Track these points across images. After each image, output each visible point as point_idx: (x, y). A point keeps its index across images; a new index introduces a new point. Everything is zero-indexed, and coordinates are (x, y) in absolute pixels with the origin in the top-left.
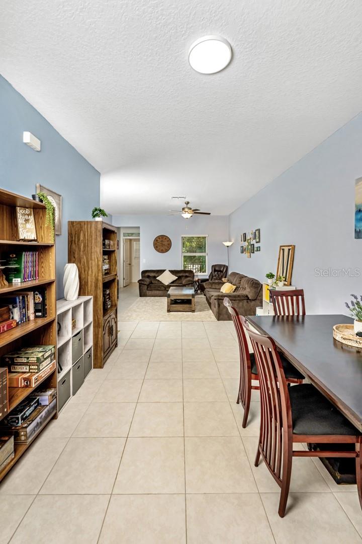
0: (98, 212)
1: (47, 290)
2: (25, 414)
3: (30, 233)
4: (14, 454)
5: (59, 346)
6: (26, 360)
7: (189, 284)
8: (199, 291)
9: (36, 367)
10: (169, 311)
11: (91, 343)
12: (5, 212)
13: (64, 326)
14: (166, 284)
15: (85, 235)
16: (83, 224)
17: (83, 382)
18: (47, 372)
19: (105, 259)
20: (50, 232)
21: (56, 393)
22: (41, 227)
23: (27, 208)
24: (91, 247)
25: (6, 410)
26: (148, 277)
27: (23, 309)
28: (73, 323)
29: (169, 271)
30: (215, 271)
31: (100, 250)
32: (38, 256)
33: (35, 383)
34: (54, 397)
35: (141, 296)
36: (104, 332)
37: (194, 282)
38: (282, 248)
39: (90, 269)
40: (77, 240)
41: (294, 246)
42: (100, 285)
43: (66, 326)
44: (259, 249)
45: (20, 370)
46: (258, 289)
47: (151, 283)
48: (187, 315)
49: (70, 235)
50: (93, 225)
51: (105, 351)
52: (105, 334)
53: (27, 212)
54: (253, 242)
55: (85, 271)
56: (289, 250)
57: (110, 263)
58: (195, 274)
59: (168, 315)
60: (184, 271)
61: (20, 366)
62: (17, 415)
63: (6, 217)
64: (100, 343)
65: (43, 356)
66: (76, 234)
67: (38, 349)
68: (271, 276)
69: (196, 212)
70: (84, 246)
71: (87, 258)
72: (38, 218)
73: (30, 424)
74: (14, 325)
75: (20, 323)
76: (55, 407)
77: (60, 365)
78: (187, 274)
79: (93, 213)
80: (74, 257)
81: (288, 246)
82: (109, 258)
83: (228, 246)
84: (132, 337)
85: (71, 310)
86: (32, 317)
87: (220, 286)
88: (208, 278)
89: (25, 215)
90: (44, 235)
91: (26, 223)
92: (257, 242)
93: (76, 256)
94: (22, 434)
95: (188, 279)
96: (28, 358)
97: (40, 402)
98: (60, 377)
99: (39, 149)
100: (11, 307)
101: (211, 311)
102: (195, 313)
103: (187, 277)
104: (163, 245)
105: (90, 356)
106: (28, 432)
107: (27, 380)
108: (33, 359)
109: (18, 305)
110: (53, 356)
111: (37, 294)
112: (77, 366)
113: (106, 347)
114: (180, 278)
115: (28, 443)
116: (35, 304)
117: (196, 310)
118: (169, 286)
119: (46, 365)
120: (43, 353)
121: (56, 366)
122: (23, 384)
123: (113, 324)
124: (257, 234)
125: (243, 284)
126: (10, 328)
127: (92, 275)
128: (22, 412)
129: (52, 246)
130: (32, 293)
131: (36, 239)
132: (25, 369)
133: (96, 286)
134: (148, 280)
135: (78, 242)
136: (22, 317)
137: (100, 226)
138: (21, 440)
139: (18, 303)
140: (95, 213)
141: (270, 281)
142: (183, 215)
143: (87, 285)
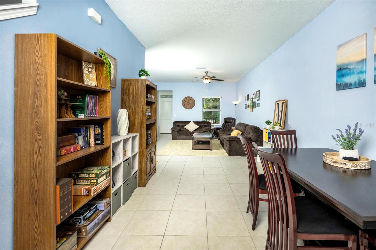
0: (143, 72)
1: (105, 124)
2: (86, 216)
3: (92, 81)
4: (76, 246)
5: (113, 167)
6: (88, 175)
7: (208, 131)
8: (214, 137)
9: (95, 181)
10: (193, 149)
11: (136, 168)
12: (73, 65)
13: (117, 154)
14: (191, 131)
15: (133, 89)
16: (132, 81)
17: (131, 196)
18: (104, 185)
19: (148, 108)
20: (107, 81)
21: (111, 202)
22: (101, 78)
23: (90, 63)
24: (138, 98)
25: (70, 211)
26: (178, 126)
27: (86, 137)
28: (124, 152)
29: (193, 122)
30: (226, 122)
31: (145, 100)
32: (98, 99)
33: (94, 193)
34: (109, 205)
35: (173, 139)
36: (146, 160)
37: (211, 130)
38: (277, 102)
39: (137, 114)
40: (127, 93)
41: (287, 100)
42: (144, 126)
43: (118, 153)
44: (259, 105)
45: (83, 183)
46: (258, 133)
47: (180, 130)
48: (206, 152)
49: (122, 88)
50: (139, 82)
51: (147, 174)
52: (147, 161)
53: (90, 66)
54: (255, 100)
55: (133, 115)
56: (283, 103)
57: (151, 111)
58: (212, 124)
59: (193, 152)
60: (204, 122)
61: (83, 180)
62: (80, 216)
63: (75, 68)
64: (144, 168)
65: (101, 173)
66: (126, 88)
67: (97, 168)
68: (269, 123)
69: (213, 78)
70: (133, 97)
71: (135, 106)
72: (99, 71)
73: (90, 223)
74: (79, 148)
75: (83, 148)
76: (109, 212)
77: (113, 182)
78: (206, 124)
79: (140, 73)
80: (125, 105)
81: (282, 101)
82: (151, 108)
83: (235, 105)
84: (167, 165)
85: (122, 141)
86: (93, 144)
87: (230, 132)
88: (221, 127)
89: (89, 68)
90: (103, 84)
91: (89, 74)
92: (257, 100)
93: (127, 104)
94: (84, 230)
95: (207, 127)
96: (89, 174)
97: (98, 208)
98: (114, 190)
99: (100, 22)
100: (77, 135)
101: (224, 149)
102: (212, 151)
103: (206, 126)
104: (189, 104)
105: (136, 177)
106: (88, 229)
107: (89, 190)
108: (93, 175)
109: (82, 134)
110: (108, 174)
111: (97, 127)
112: (126, 183)
113: (148, 172)
114: (200, 127)
115: (88, 238)
116: (96, 135)
117: (213, 149)
118: (193, 133)
119: (103, 180)
120: (101, 171)
121: (110, 182)
122: (85, 194)
123: (153, 155)
124: (258, 95)
125: (248, 131)
126: (75, 150)
127: (138, 118)
128: (83, 214)
129: (109, 92)
130: (93, 126)
131: (96, 86)
132: (87, 182)
133: (141, 127)
134: (178, 128)
135: (128, 94)
136: (85, 143)
137: (144, 82)
138: (82, 235)
139: (82, 132)
140: (141, 73)
141: (268, 127)
142: (203, 81)
143: (135, 126)
